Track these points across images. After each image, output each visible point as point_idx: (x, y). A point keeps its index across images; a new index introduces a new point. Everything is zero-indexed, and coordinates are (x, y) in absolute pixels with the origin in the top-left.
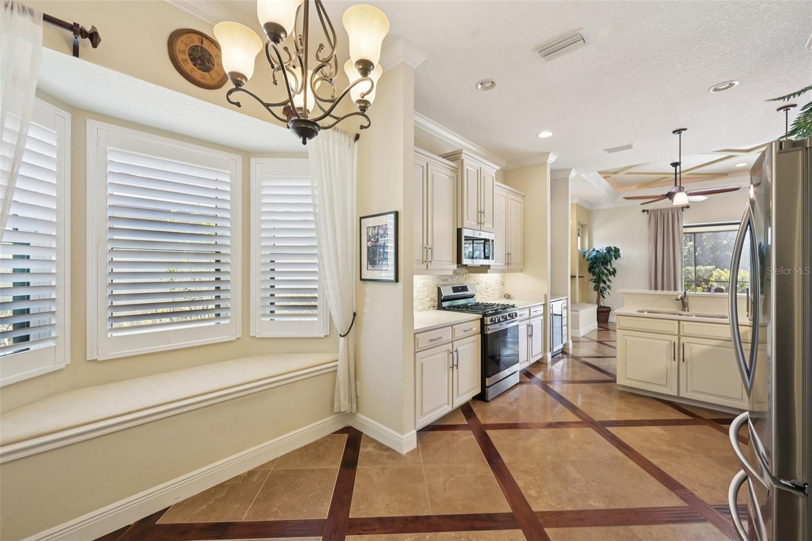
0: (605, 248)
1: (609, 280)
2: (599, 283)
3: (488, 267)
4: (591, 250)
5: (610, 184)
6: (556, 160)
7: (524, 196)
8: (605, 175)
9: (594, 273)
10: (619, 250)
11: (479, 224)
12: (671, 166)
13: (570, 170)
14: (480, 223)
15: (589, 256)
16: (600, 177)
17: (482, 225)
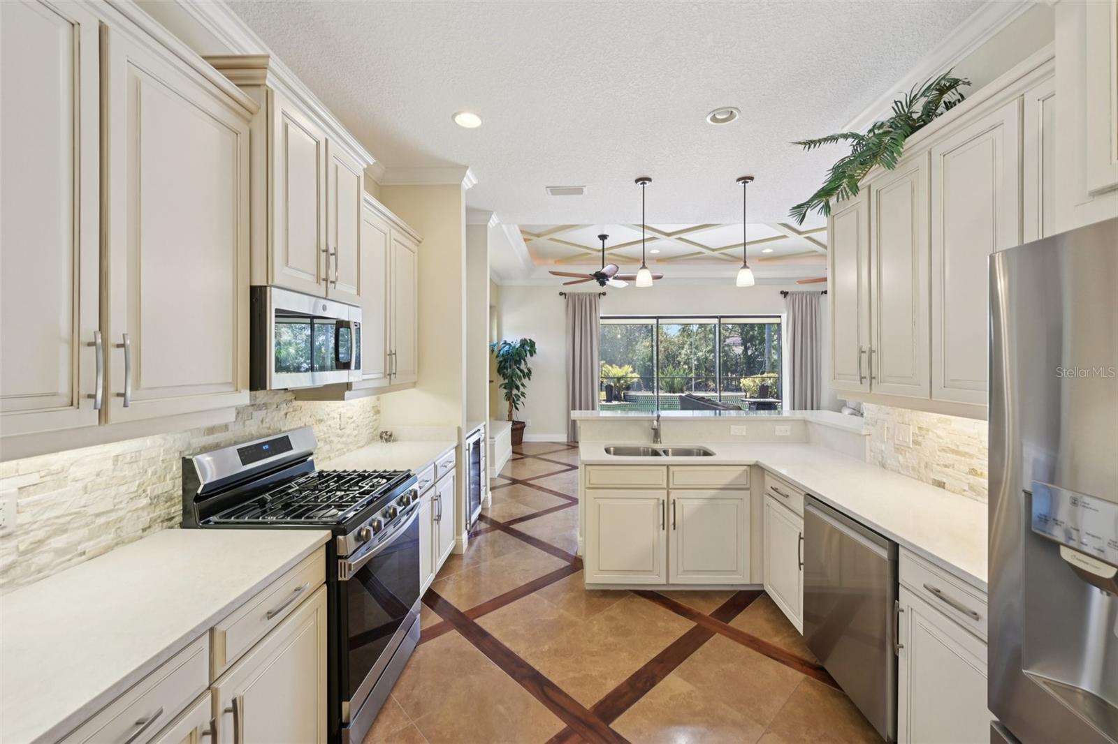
0: (519, 341)
1: (523, 385)
2: (511, 390)
3: (348, 386)
4: (502, 342)
5: (529, 250)
6: (475, 186)
7: (420, 242)
8: (526, 237)
9: (505, 376)
10: (534, 343)
11: (324, 283)
12: (599, 239)
13: (490, 213)
14: (326, 280)
15: (500, 351)
16: (520, 237)
17: (331, 286)
